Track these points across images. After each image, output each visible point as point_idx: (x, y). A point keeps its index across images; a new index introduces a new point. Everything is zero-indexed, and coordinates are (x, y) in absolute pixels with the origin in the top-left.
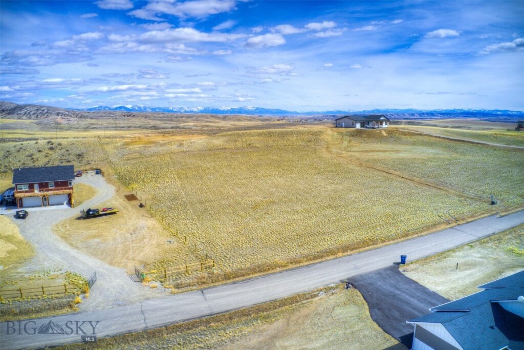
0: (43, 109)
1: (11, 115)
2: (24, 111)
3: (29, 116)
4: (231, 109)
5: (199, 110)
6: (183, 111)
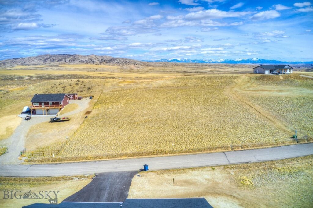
0: (126, 60)
1: (108, 64)
2: (116, 61)
3: (118, 64)
4: (242, 60)
5: (221, 61)
6: (211, 62)
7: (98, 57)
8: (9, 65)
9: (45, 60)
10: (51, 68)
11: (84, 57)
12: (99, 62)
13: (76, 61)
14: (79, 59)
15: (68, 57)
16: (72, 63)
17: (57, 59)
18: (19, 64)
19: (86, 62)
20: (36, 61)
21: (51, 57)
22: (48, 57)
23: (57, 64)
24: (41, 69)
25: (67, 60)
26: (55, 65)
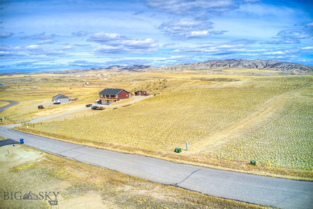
0: (293, 65)
1: (272, 68)
2: (281, 66)
3: (283, 69)
7: (262, 62)
8: (179, 69)
9: (212, 66)
10: (213, 73)
11: (248, 62)
12: (262, 67)
13: (240, 66)
14: (243, 64)
15: (233, 62)
16: (235, 68)
17: (223, 64)
18: (189, 68)
19: (250, 67)
20: (203, 67)
21: (217, 62)
22: (215, 63)
23: (221, 69)
24: (204, 73)
25: (231, 65)
26: (219, 70)
